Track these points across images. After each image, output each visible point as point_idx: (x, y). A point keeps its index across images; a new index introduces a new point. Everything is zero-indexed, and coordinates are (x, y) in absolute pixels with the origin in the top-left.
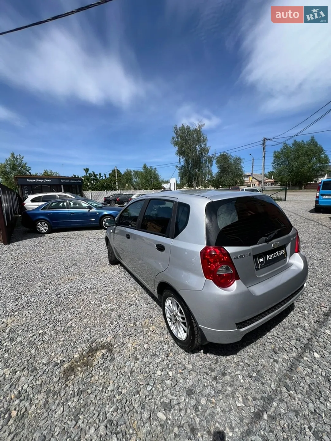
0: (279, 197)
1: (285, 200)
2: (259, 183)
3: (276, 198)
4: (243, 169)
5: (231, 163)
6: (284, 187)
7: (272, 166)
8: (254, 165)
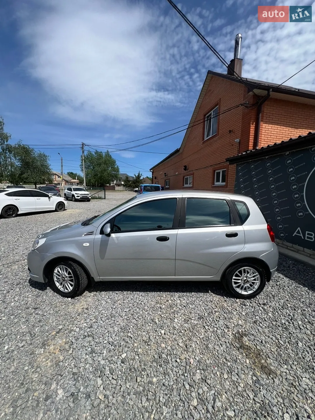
0: (100, 196)
1: (105, 199)
2: (66, 182)
3: (98, 197)
4: (50, 167)
5: (35, 158)
6: (89, 187)
7: (80, 168)
8: (63, 164)
